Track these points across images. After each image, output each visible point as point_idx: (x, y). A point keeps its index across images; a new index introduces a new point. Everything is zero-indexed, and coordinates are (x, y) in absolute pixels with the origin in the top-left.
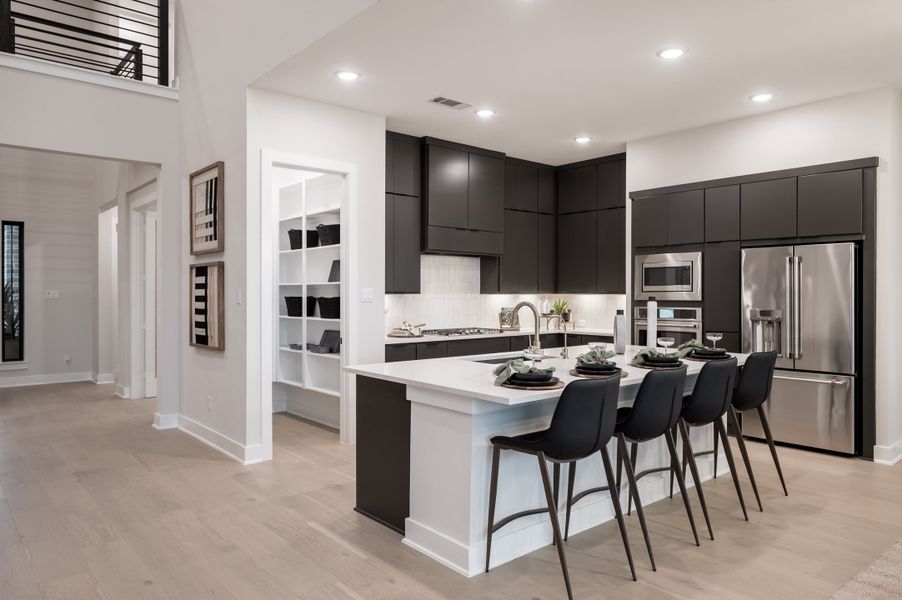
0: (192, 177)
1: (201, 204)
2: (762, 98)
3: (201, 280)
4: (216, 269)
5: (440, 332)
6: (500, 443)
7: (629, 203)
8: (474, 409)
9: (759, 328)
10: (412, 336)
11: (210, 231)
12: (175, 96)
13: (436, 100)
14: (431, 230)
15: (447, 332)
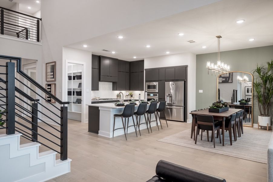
0: (46, 64)
1: (49, 70)
2: (168, 53)
3: (49, 87)
4: (54, 85)
5: (103, 99)
6: (116, 115)
7: (145, 71)
8: (111, 110)
9: (168, 97)
10: (97, 100)
11: (52, 76)
12: (41, 44)
13: (103, 50)
14: (101, 76)
15: (105, 99)
